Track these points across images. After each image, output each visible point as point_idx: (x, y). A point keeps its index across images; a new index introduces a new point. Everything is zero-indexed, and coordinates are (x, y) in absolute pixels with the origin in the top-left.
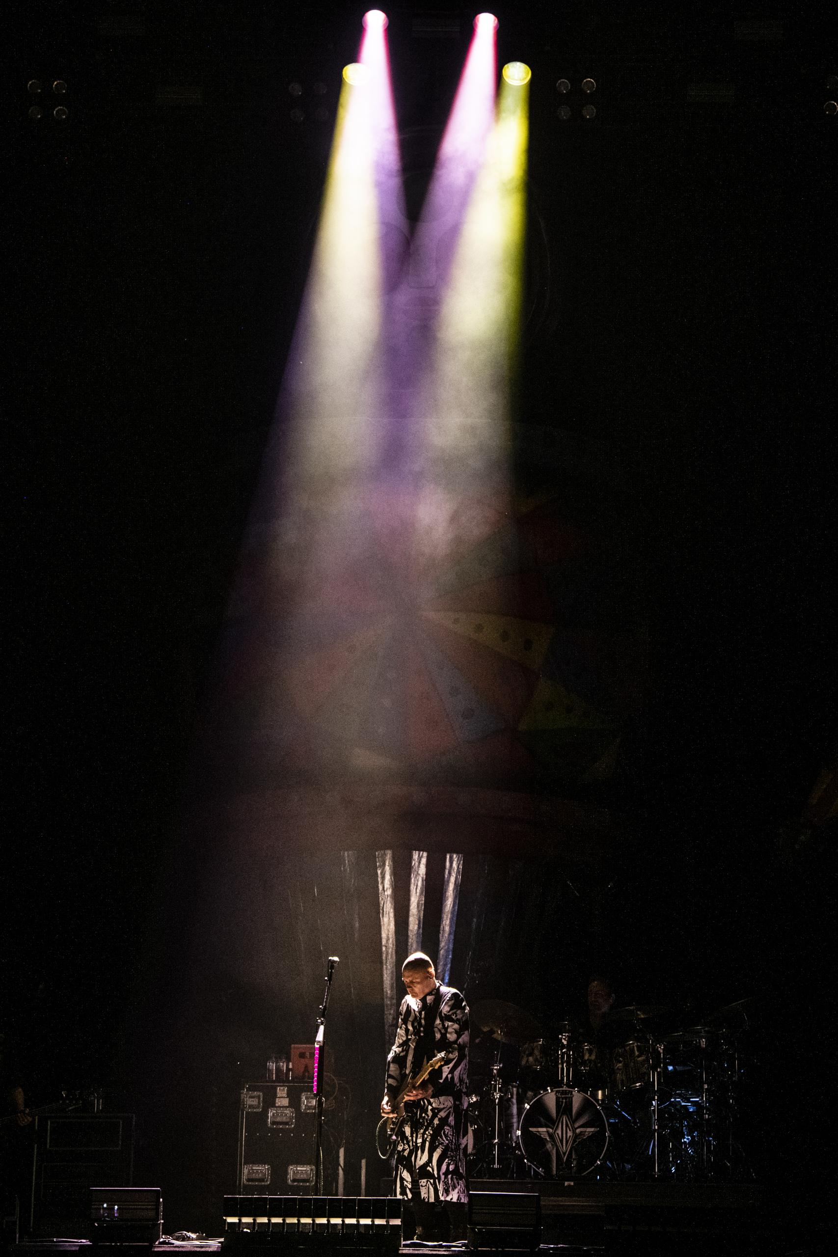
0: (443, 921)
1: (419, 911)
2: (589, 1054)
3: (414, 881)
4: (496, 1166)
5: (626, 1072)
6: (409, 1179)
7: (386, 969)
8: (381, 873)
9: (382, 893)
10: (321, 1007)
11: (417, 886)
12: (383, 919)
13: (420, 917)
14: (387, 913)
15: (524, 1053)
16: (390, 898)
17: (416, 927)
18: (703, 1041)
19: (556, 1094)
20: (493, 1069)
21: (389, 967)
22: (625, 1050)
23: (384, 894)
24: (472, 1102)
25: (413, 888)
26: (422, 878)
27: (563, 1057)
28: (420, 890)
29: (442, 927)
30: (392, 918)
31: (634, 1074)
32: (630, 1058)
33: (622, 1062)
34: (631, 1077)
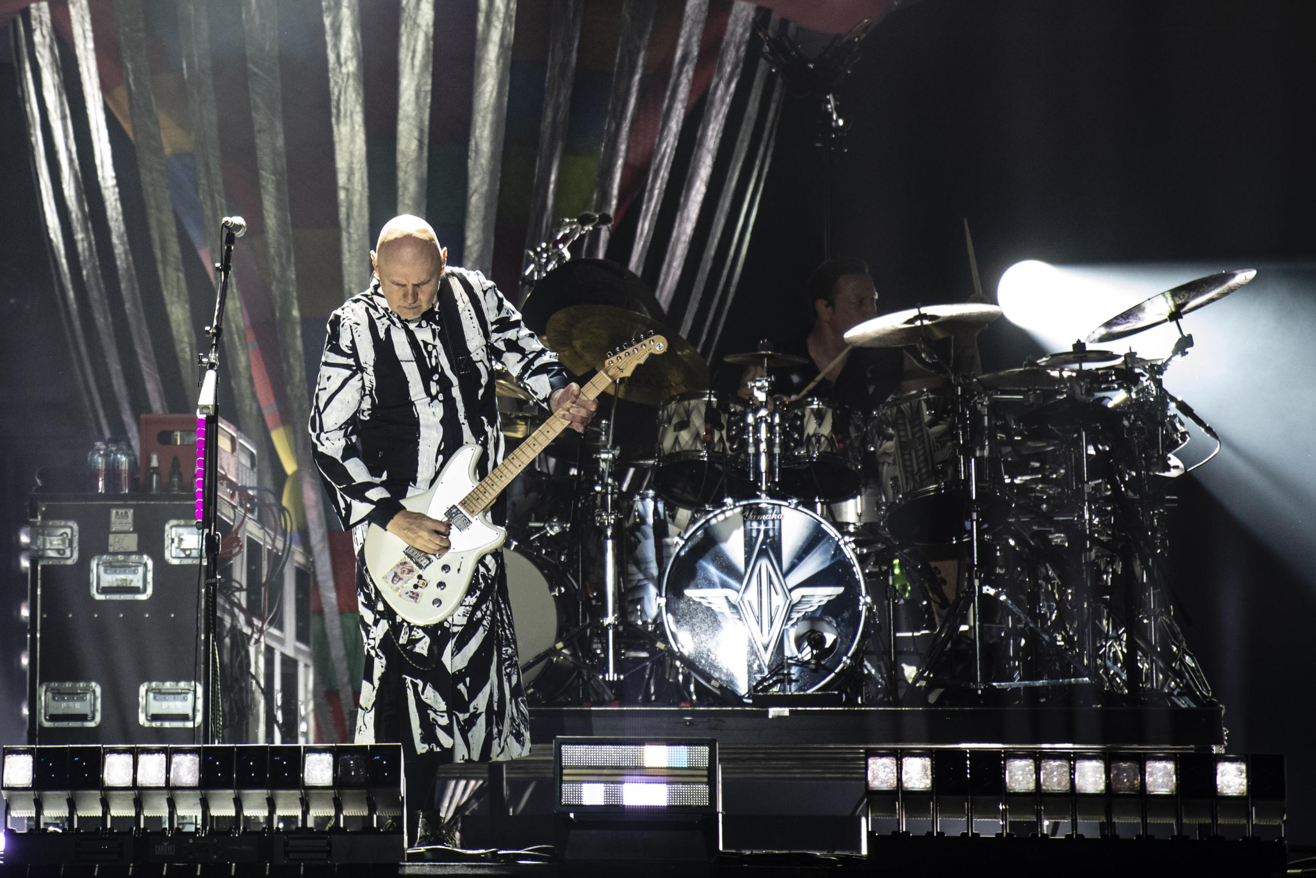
0: (475, 131)
1: (419, 108)
2: (816, 419)
3: (408, 38)
4: (611, 676)
5: (904, 461)
6: (442, 706)
7: (349, 240)
8: (332, 25)
9: (334, 70)
10: (207, 328)
11: (414, 51)
12: (339, 130)
13: (422, 121)
14: (348, 113)
15: (670, 422)
16: (354, 80)
17: (414, 144)
18: (1081, 387)
19: (743, 512)
20: (597, 461)
21: (355, 237)
22: (900, 411)
23: (340, 72)
24: (553, 534)
25: (404, 56)
26: (426, 34)
27: (757, 430)
28: (421, 62)
29: (473, 143)
30: (360, 126)
31: (922, 465)
32: (912, 429)
33: (894, 439)
34: (916, 470)
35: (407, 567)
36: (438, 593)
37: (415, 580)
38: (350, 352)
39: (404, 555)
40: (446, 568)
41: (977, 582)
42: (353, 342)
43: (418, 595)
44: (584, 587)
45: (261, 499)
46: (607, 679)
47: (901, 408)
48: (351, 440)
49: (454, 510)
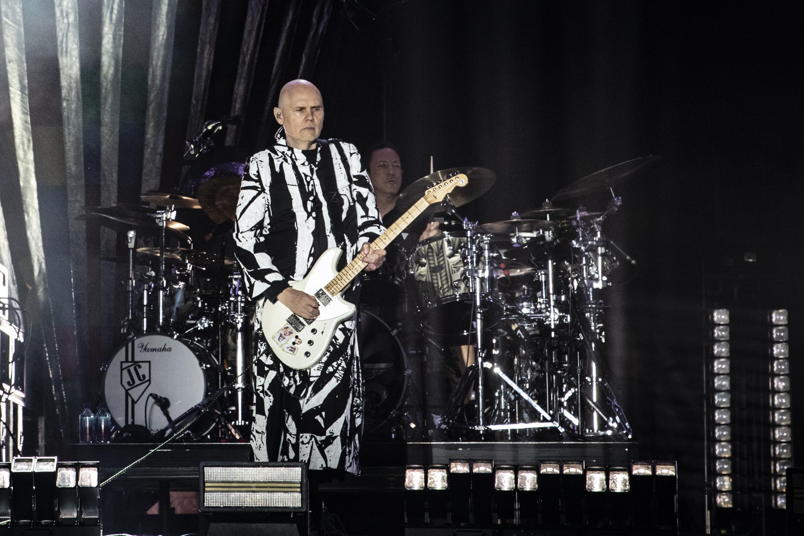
0: (152, 62)
1: (116, 46)
4: (240, 422)
5: (432, 279)
6: (295, 431)
7: (69, 133)
9: (59, 20)
11: (112, 9)
12: (62, 60)
14: (69, 50)
16: (73, 27)
17: (112, 70)
21: (73, 130)
23: (63, 22)
24: (202, 328)
25: (106, 13)
28: (117, 16)
29: (151, 70)
30: (76, 58)
31: (444, 282)
32: (438, 259)
33: (426, 266)
34: (440, 286)
35: (289, 330)
36: (308, 348)
37: (294, 339)
38: (256, 179)
39: (286, 322)
40: (314, 331)
41: (480, 360)
42: (258, 172)
43: (295, 349)
44: (223, 364)
45: (10, 305)
46: (237, 424)
47: (431, 246)
48: (259, 240)
49: (321, 292)
